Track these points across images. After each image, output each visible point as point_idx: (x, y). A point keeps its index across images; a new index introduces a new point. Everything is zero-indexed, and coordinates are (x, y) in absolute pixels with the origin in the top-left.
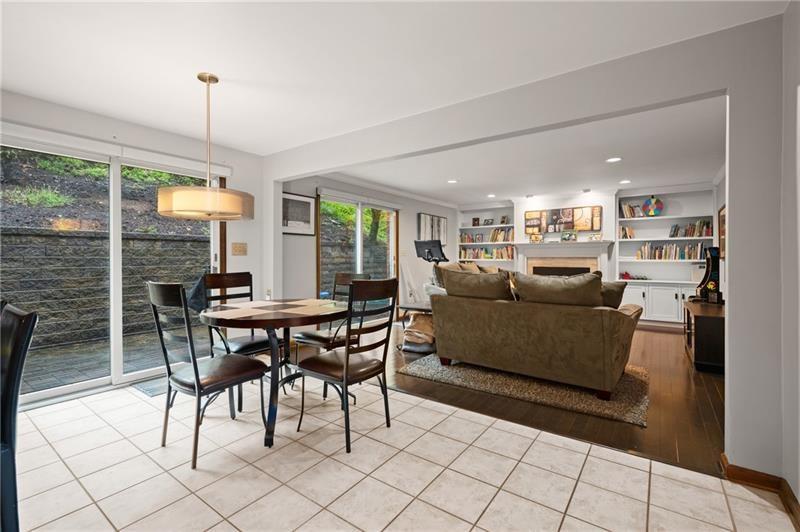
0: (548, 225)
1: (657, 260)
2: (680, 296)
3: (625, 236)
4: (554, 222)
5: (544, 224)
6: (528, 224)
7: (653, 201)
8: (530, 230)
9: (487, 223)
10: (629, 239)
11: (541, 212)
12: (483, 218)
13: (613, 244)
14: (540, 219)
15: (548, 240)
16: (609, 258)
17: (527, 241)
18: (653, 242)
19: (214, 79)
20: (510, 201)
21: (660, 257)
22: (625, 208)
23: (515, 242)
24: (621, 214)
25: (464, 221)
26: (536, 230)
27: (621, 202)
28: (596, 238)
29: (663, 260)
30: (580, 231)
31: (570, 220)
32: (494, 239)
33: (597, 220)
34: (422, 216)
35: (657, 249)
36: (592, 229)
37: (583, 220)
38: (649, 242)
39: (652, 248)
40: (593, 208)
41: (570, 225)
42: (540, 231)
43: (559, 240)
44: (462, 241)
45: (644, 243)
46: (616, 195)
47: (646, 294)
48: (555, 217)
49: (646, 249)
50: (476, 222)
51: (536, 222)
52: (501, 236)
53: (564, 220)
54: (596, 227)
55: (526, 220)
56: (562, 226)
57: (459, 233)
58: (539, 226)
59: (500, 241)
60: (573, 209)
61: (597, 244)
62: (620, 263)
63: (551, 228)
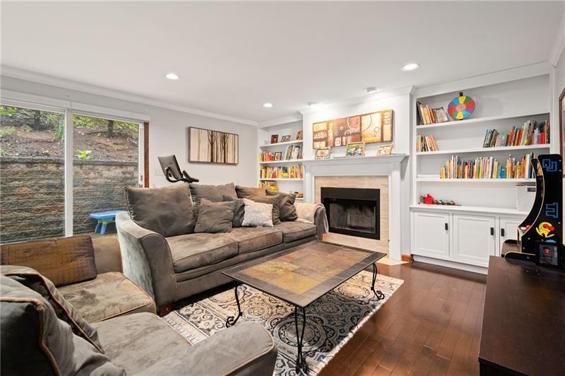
0: (335, 138)
1: (467, 180)
2: (497, 232)
3: (424, 149)
4: (341, 134)
5: (331, 137)
6: (315, 138)
7: (461, 100)
8: (318, 145)
9: (285, 139)
10: (429, 152)
11: (328, 123)
13: (406, 158)
14: (326, 131)
15: (334, 155)
16: (402, 176)
17: (313, 157)
18: (460, 156)
21: (471, 176)
23: (304, 159)
24: (419, 120)
26: (323, 144)
27: (419, 104)
28: (385, 151)
29: (474, 180)
30: (368, 143)
31: (357, 130)
32: (289, 157)
33: (387, 128)
34: (192, 129)
35: (466, 165)
36: (382, 141)
37: (371, 130)
38: (455, 154)
39: (459, 163)
40: (383, 113)
41: (358, 137)
42: (327, 145)
43: (345, 155)
44: (263, 160)
45: (449, 155)
46: (411, 96)
47: (450, 226)
48: (342, 128)
49: (452, 165)
50: (274, 139)
51: (322, 135)
52: (295, 153)
53: (351, 130)
54: (387, 137)
55: (315, 133)
56: (350, 138)
57: (260, 151)
58: (326, 139)
59: (294, 160)
60: (361, 116)
61: (391, 156)
62: (420, 184)
63: (338, 141)
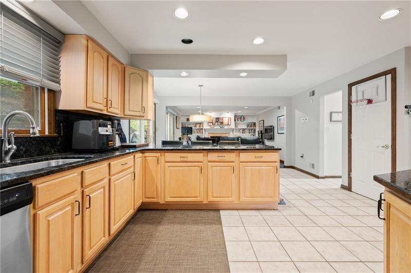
3: (236, 127)
4: (217, 122)
5: (214, 122)
6: (209, 122)
7: (242, 117)
8: (209, 124)
11: (213, 118)
13: (233, 129)
14: (212, 120)
15: (215, 127)
16: (233, 133)
17: (209, 128)
19: (202, 86)
22: (236, 119)
23: (204, 128)
24: (235, 121)
25: (184, 120)
26: (211, 124)
27: (235, 116)
28: (230, 127)
29: (245, 134)
30: (225, 125)
31: (222, 121)
32: (196, 126)
33: (229, 122)
35: (244, 131)
36: (228, 125)
37: (226, 122)
38: (242, 129)
40: (228, 118)
41: (222, 123)
43: (219, 127)
46: (234, 114)
48: (217, 120)
49: (241, 131)
50: (188, 120)
52: (198, 126)
53: (220, 121)
56: (220, 123)
58: (212, 123)
60: (223, 118)
63: (216, 124)
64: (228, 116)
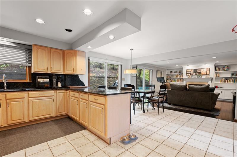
0: (193, 73)
1: (226, 83)
2: (233, 93)
3: (217, 76)
4: (195, 72)
5: (192, 73)
6: (187, 73)
7: (226, 66)
8: (188, 74)
9: (175, 72)
10: (218, 77)
11: (191, 70)
12: (173, 71)
13: (213, 78)
14: (191, 72)
15: (193, 77)
16: (212, 82)
17: (187, 77)
18: (225, 78)
19: (133, 49)
20: (182, 67)
21: (227, 82)
22: (217, 69)
23: (183, 78)
25: (168, 72)
26: (190, 74)
27: (216, 67)
28: (208, 76)
29: (228, 83)
30: (203, 75)
31: (200, 72)
32: (177, 77)
33: (208, 72)
34: (158, 71)
35: (226, 80)
36: (207, 74)
37: (204, 72)
38: (224, 78)
39: (225, 79)
40: (207, 68)
41: (200, 73)
42: (191, 75)
43: (196, 77)
44: (167, 77)
45: (223, 78)
46: (214, 65)
47: (223, 92)
48: (195, 71)
49: (223, 80)
50: (171, 72)
51: (189, 72)
52: (179, 76)
53: (198, 72)
54: (208, 74)
55: (187, 72)
56: (197, 74)
57: (166, 75)
58: (190, 73)
59: (179, 77)
60: (201, 69)
61: (208, 78)
62: (215, 83)
63: (194, 74)
64: (207, 67)
